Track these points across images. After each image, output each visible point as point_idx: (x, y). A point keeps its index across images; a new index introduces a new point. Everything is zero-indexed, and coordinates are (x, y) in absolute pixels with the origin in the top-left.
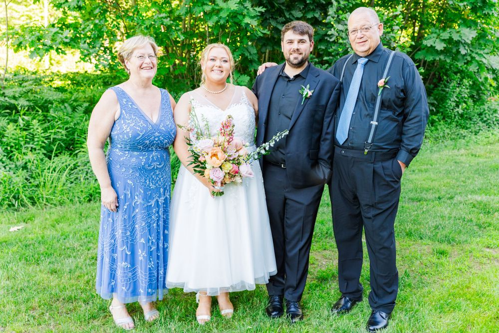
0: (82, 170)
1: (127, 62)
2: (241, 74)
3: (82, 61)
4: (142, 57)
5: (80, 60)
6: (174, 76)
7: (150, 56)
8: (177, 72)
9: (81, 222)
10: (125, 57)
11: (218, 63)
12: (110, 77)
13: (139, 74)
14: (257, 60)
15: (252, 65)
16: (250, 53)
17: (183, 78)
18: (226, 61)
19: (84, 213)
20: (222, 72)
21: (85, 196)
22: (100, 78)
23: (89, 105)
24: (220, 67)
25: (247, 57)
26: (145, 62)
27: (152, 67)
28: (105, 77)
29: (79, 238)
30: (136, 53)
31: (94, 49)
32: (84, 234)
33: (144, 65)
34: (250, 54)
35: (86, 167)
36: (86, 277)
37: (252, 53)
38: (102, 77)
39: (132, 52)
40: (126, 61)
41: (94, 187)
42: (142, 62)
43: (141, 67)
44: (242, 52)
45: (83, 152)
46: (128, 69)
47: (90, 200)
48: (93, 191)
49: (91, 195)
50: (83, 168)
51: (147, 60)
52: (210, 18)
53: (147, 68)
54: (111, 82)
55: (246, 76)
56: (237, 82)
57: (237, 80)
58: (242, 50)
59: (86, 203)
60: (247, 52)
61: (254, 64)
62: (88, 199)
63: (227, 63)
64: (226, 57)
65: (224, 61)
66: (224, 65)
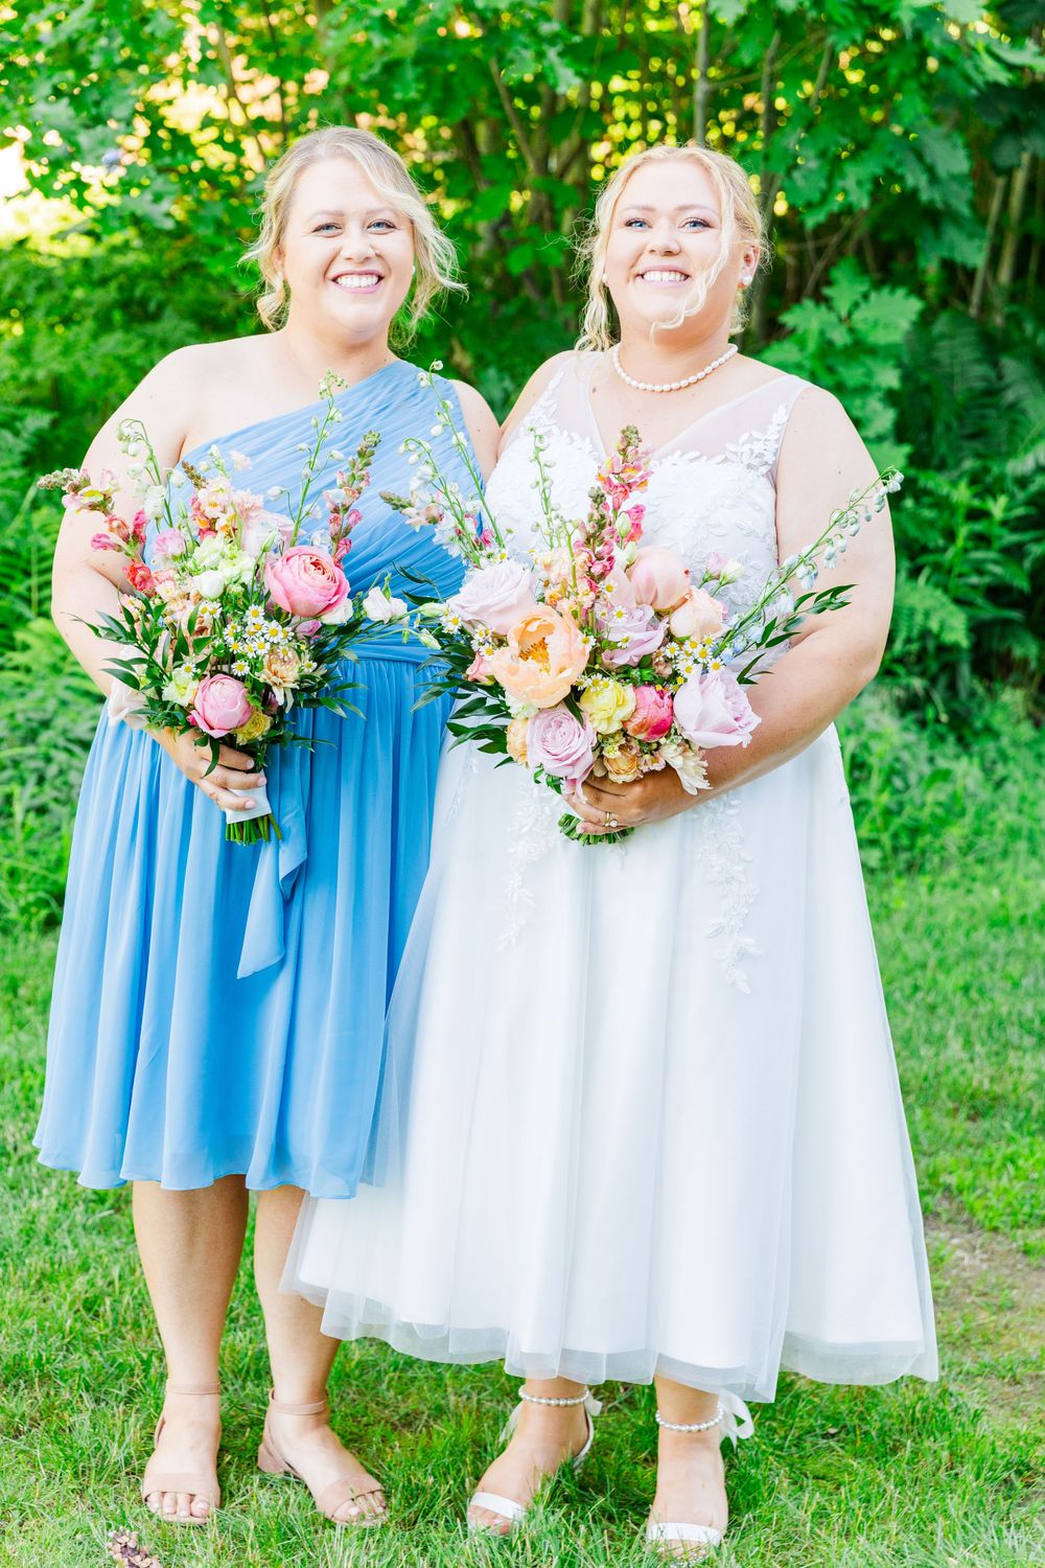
0: (16, 763)
2: (878, 285)
3: (37, 194)
5: (25, 185)
6: (498, 282)
8: (518, 263)
9: (21, 1026)
11: (658, 237)
12: (153, 274)
14: (965, 211)
15: (938, 235)
16: (931, 171)
17: (545, 291)
20: (687, 276)
21: (31, 897)
22: (103, 282)
23: (54, 424)
24: (669, 254)
25: (915, 192)
28: (131, 277)
29: (23, 1104)
31: (100, 128)
34: (934, 178)
35: (30, 749)
36: (80, 1283)
37: (942, 171)
38: (115, 275)
44: (891, 164)
45: (16, 668)
50: (17, 751)
54: (161, 307)
55: (901, 292)
56: (852, 331)
57: (850, 315)
58: (891, 154)
59: (33, 936)
60: (918, 168)
61: (952, 234)
62: (44, 913)
63: (708, 232)
64: (703, 203)
65: (695, 224)
66: (695, 243)
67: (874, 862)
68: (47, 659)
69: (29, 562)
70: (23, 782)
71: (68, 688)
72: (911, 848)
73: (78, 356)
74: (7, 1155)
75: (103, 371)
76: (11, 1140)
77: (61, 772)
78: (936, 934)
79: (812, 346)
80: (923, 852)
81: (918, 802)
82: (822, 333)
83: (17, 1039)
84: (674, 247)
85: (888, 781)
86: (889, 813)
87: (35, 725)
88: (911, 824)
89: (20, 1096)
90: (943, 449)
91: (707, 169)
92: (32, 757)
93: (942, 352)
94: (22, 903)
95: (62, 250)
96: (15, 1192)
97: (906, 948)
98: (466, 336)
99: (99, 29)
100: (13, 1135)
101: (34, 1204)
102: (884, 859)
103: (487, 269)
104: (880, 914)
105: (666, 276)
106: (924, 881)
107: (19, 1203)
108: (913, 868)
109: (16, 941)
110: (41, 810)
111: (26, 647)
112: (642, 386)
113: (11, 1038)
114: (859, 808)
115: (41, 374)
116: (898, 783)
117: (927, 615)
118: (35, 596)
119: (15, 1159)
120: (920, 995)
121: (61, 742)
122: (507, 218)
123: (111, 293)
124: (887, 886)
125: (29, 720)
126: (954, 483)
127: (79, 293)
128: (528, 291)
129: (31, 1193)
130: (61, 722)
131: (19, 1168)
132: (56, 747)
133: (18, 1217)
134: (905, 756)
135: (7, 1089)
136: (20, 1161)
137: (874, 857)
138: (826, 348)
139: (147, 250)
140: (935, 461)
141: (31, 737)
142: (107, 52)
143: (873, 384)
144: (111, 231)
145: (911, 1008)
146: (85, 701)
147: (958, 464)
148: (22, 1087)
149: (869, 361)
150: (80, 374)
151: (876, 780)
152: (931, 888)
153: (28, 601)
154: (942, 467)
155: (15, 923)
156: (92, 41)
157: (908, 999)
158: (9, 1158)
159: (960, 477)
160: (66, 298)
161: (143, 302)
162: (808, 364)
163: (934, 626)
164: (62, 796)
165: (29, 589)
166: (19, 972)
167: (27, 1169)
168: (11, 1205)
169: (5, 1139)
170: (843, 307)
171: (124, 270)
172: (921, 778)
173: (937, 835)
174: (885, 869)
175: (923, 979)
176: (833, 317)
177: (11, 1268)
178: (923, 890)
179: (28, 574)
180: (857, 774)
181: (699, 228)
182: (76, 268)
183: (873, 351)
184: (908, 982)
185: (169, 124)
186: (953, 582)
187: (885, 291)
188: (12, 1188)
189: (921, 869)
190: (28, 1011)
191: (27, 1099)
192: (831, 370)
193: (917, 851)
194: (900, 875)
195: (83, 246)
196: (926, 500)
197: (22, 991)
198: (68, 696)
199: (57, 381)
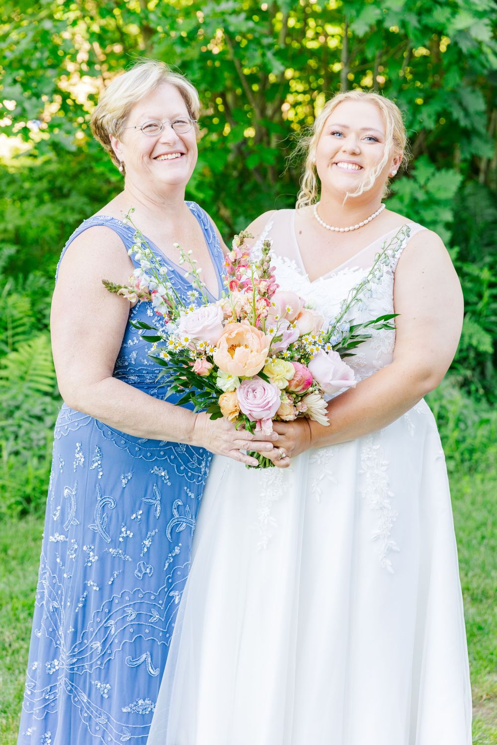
0: (3, 429)
1: (117, 143)
2: (439, 169)
3: (3, 136)
4: (153, 128)
6: (241, 173)
7: (176, 123)
10: (110, 129)
11: (349, 143)
12: (65, 174)
13: (148, 172)
14: (483, 130)
15: (470, 142)
16: (465, 110)
18: (374, 139)
19: (14, 547)
20: (362, 168)
21: (13, 500)
22: (40, 179)
23: (18, 252)
24: (354, 154)
25: (457, 121)
26: (162, 140)
27: (184, 151)
28: (53, 177)
29: (13, 619)
30: (139, 117)
32: (23, 606)
33: (160, 150)
34: (466, 113)
35: (10, 421)
37: (471, 109)
39: (125, 115)
40: (113, 140)
41: (36, 477)
42: (154, 139)
43: (152, 155)
44: (446, 105)
46: (118, 161)
47: (24, 513)
48: (34, 489)
49: (28, 500)
50: (3, 423)
51: (168, 134)
52: (358, 12)
53: (170, 156)
54: (70, 191)
55: (451, 172)
56: (427, 193)
57: (426, 184)
58: (446, 101)
59: (15, 520)
60: (458, 108)
61: (476, 142)
62: (20, 508)
63: (378, 145)
64: (376, 127)
65: (370, 139)
66: (369, 149)
67: (452, 468)
68: (17, 373)
69: (6, 323)
70: (7, 439)
71: (30, 388)
72: (470, 460)
73: (28, 216)
74: (4, 649)
75: (41, 223)
76: (7, 640)
77: (27, 433)
78: (489, 507)
79: (407, 200)
80: (477, 462)
81: (473, 434)
82: (412, 194)
83: (8, 580)
84: (357, 151)
85: (457, 425)
86: (458, 442)
87: (12, 408)
88: (470, 447)
89: (11, 614)
90: (474, 252)
91: (380, 109)
92: (12, 425)
93: (470, 202)
94: (8, 503)
95: (17, 163)
96: (11, 671)
97: (474, 514)
98: (228, 201)
99: (36, 48)
100: (9, 638)
101: (21, 678)
102: (457, 465)
103: (234, 167)
104: (457, 495)
105: (351, 166)
106: (478, 477)
107: (13, 678)
108: (472, 470)
109: (5, 524)
110: (17, 453)
111: (6, 367)
112: (332, 228)
113: (5, 580)
114: (444, 439)
115: (10, 227)
116: (462, 426)
117: (471, 337)
118: (10, 341)
119: (10, 651)
120: (485, 541)
121: (26, 417)
122: (245, 141)
123: (44, 184)
124: (458, 480)
125: (9, 406)
126: (481, 269)
127: (27, 185)
128: (256, 178)
129: (20, 673)
130: (25, 406)
131: (13, 657)
132: (23, 419)
133: (12, 687)
134: (465, 412)
135: (4, 610)
136: (13, 653)
137: (452, 464)
138: (414, 201)
139: (60, 162)
140: (470, 258)
141: (10, 414)
142: (40, 60)
143: (439, 219)
144: (42, 154)
145: (482, 549)
146: (37, 395)
147: (482, 259)
148: (12, 609)
149: (436, 207)
150: (29, 225)
151: (451, 424)
152: (483, 481)
153: (6, 343)
154: (474, 261)
155: (4, 514)
156: (32, 55)
157: (480, 544)
158: (7, 651)
159: (484, 265)
160: (21, 188)
161: (61, 189)
162: (405, 210)
163: (474, 342)
164: (27, 446)
165: (7, 337)
166: (8, 541)
167: (17, 658)
168: (9, 681)
169: (4, 640)
170: (422, 181)
171: (50, 173)
172: (474, 423)
173: (483, 452)
174: (458, 471)
175: (487, 531)
176: (416, 186)
177: (10, 720)
178: (478, 481)
179: (6, 329)
180: (441, 421)
181: (372, 141)
182: (26, 172)
183: (437, 203)
184: (479, 534)
185: (73, 97)
186: (482, 320)
187: (443, 172)
188: (9, 669)
189: (476, 470)
190: (13, 563)
191: (15, 615)
192: (417, 213)
193: (473, 461)
194: (465, 474)
195: (29, 162)
196: (467, 278)
197: (10, 552)
198: (29, 392)
199: (17, 230)
